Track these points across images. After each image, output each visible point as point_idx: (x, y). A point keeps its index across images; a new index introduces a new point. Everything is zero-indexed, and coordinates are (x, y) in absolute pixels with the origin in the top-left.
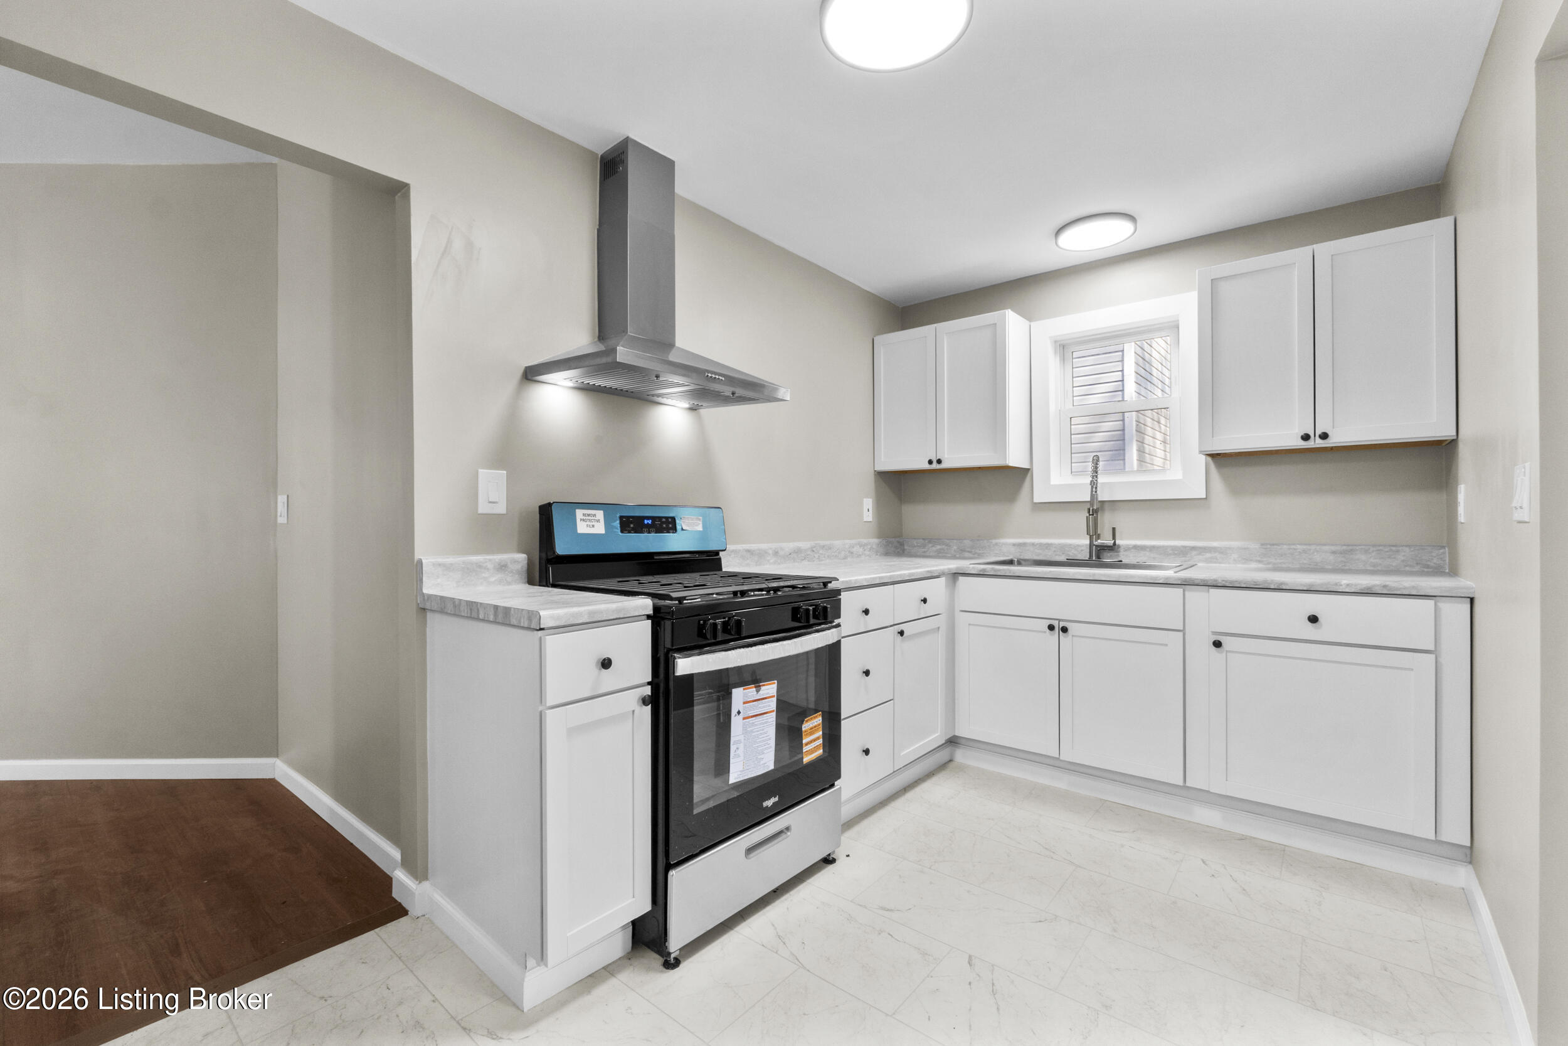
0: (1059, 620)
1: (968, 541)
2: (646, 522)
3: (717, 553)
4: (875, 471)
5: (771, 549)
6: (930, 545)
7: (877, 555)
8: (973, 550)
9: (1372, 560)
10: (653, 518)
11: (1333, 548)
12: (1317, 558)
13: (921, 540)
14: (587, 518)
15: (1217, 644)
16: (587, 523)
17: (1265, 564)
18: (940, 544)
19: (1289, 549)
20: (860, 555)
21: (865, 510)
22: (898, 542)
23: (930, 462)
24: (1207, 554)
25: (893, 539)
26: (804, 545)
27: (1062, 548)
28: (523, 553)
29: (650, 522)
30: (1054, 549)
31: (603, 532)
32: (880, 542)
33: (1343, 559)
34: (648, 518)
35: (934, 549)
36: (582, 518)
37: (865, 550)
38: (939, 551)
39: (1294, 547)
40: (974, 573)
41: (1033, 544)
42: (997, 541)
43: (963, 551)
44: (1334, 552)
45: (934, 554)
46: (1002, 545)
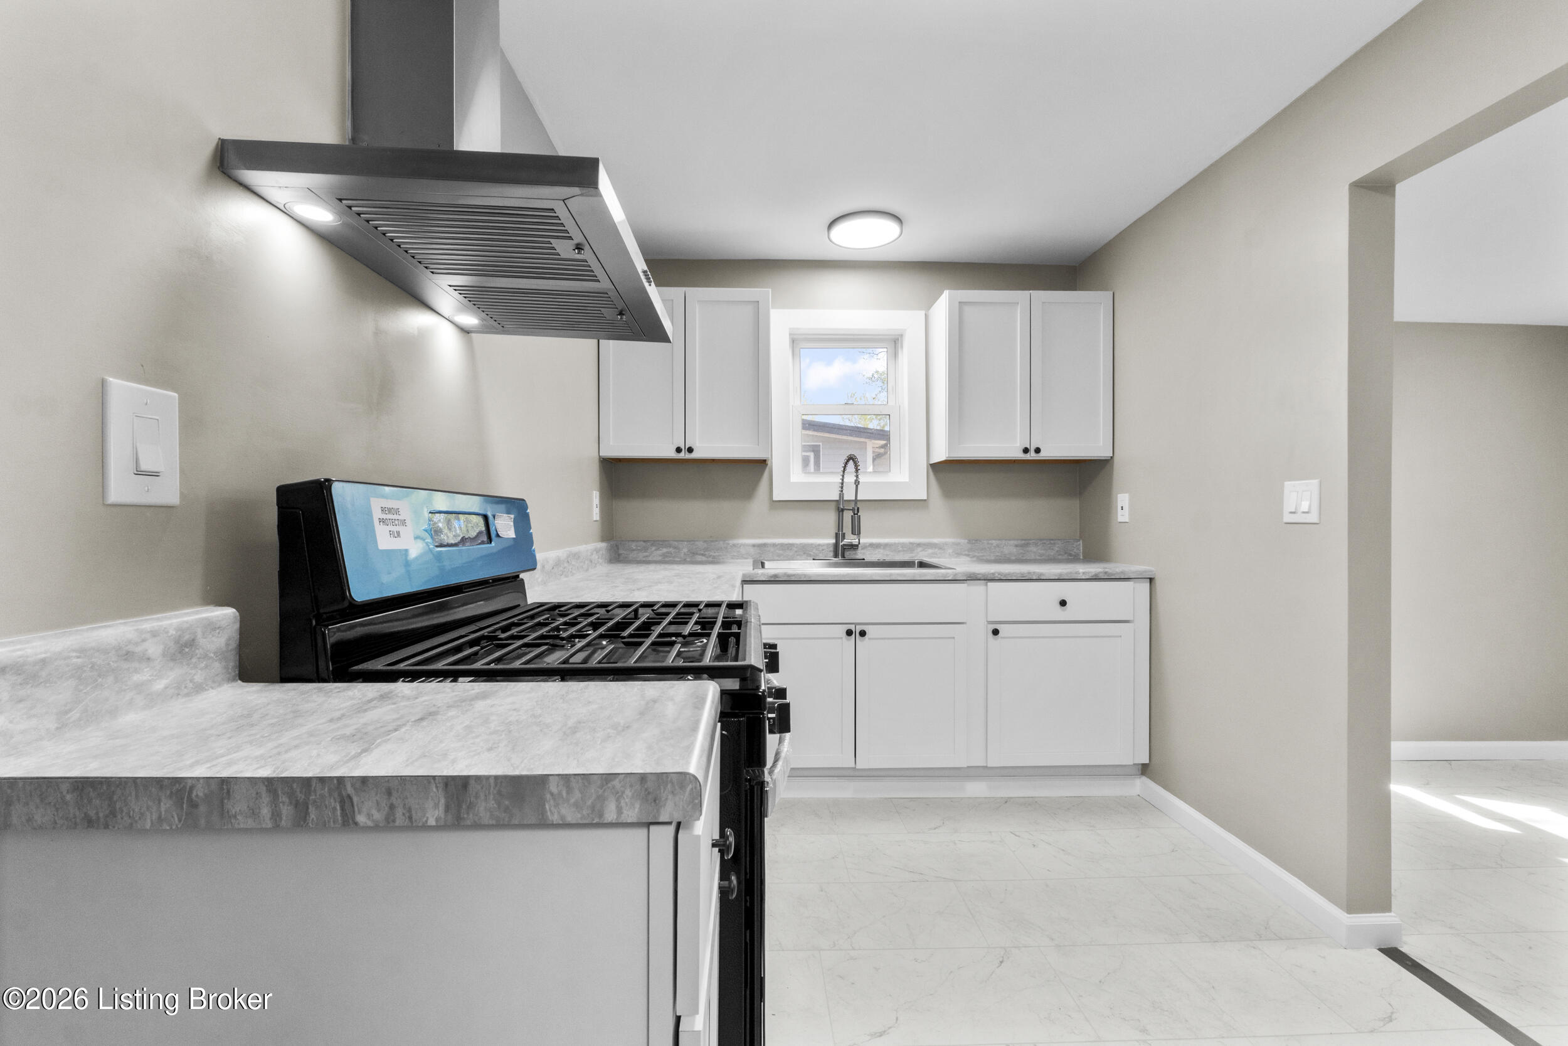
0: (856, 624)
1: (701, 542)
4: (600, 457)
6: (654, 548)
8: (706, 553)
9: (1040, 551)
11: (1016, 542)
12: (1006, 550)
13: (642, 543)
14: (387, 515)
15: (996, 632)
16: (389, 527)
17: (971, 558)
18: (666, 547)
19: (988, 544)
21: (594, 506)
22: (618, 546)
23: (679, 450)
25: (612, 542)
26: (564, 553)
27: (804, 548)
30: (795, 549)
33: (1021, 551)
35: (659, 552)
36: (382, 515)
38: (664, 555)
40: (764, 579)
41: (774, 545)
42: (735, 542)
43: (694, 554)
44: (1016, 546)
45: (660, 558)
46: (740, 546)
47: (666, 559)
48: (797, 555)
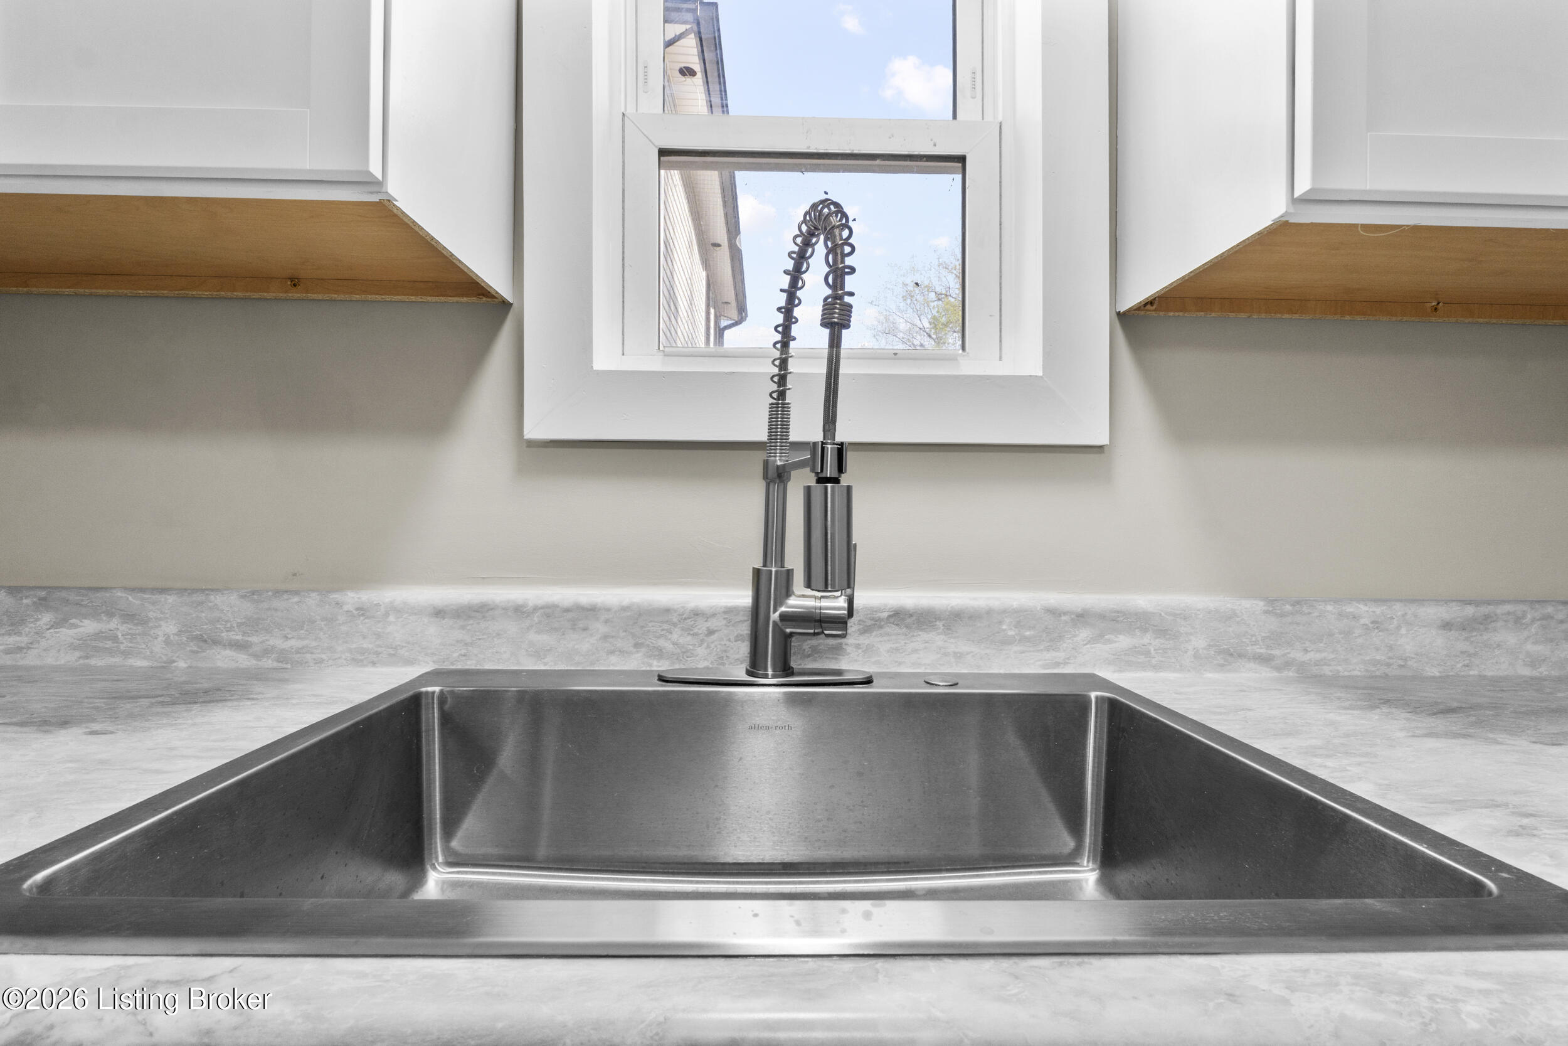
1: (233, 598)
19: (1341, 615)
24: (1121, 637)
33: (1462, 646)
39: (1349, 609)
41: (519, 611)
44: (1447, 626)
46: (387, 615)
47: (97, 662)
48: (612, 652)
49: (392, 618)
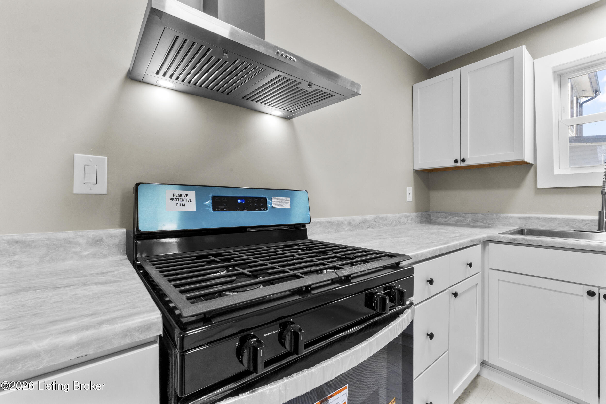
0: (599, 288)
1: (480, 215)
2: (239, 201)
3: (304, 225)
4: (414, 170)
5: (346, 220)
6: (451, 217)
7: (415, 223)
8: (484, 221)
10: (246, 198)
13: (444, 214)
14: (177, 198)
16: (177, 202)
18: (458, 216)
20: (405, 223)
21: (408, 194)
22: (428, 215)
23: (456, 161)
25: (425, 213)
26: (369, 217)
27: (567, 222)
28: (121, 226)
29: (243, 201)
30: (558, 222)
31: (194, 210)
32: (417, 215)
34: (241, 198)
35: (453, 219)
36: (172, 197)
37: (408, 220)
38: (457, 221)
40: (505, 241)
41: (538, 218)
42: (505, 215)
43: (476, 221)
45: (453, 223)
46: (509, 218)
47: (458, 223)
48: (561, 227)
49: (510, 219)
